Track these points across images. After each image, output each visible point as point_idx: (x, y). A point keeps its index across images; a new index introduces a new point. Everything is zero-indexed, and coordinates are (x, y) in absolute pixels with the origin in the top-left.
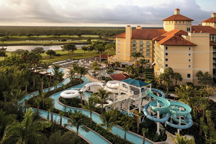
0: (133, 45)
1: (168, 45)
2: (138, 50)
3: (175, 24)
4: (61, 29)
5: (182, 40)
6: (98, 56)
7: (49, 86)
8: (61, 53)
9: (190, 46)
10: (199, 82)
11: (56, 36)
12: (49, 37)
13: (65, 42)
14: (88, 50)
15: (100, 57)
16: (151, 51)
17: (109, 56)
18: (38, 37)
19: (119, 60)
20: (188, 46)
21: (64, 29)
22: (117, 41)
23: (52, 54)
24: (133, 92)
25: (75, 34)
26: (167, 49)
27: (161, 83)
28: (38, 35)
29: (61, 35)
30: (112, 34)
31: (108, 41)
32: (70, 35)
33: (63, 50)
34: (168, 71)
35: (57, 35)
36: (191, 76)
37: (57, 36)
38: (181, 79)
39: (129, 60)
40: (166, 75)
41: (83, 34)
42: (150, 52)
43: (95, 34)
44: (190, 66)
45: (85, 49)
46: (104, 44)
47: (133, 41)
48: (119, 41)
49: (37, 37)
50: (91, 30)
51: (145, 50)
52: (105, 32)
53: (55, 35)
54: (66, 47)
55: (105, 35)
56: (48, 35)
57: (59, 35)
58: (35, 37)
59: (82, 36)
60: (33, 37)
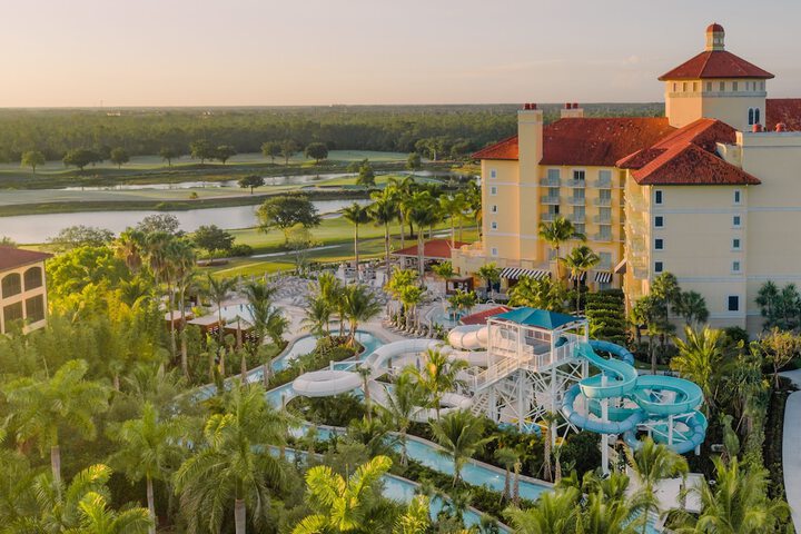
0: (546, 193)
1: (666, 184)
2: (566, 213)
3: (704, 95)
4: (227, 123)
5: (714, 161)
6: (413, 250)
7: (244, 366)
8: (255, 240)
9: (738, 183)
10: (765, 326)
11: (207, 162)
12: (176, 168)
13: (259, 191)
14: (370, 219)
15: (421, 249)
16: (615, 214)
17: (458, 245)
18: (124, 167)
19: (493, 259)
20: (730, 184)
21: (242, 123)
22: (487, 174)
23: (219, 248)
24: (531, 348)
25: (300, 147)
26: (659, 200)
27: (639, 335)
28: (123, 158)
29: (233, 153)
30: (466, 143)
31: (451, 183)
32: (275, 152)
33: (264, 228)
34: (662, 288)
35: (211, 157)
36: (742, 303)
37: (217, 162)
38: (703, 316)
39: (534, 259)
40: (654, 303)
41: (333, 147)
42: (612, 221)
43: (392, 147)
44: (736, 265)
45: (360, 217)
46: (435, 193)
47: (546, 175)
48: (493, 175)
49: (116, 167)
50: (371, 124)
51: (592, 212)
52: (437, 132)
53: (205, 154)
54: (274, 209)
55: (436, 148)
56: (169, 156)
57: (224, 155)
58: (107, 165)
59: (333, 156)
60: (99, 166)
